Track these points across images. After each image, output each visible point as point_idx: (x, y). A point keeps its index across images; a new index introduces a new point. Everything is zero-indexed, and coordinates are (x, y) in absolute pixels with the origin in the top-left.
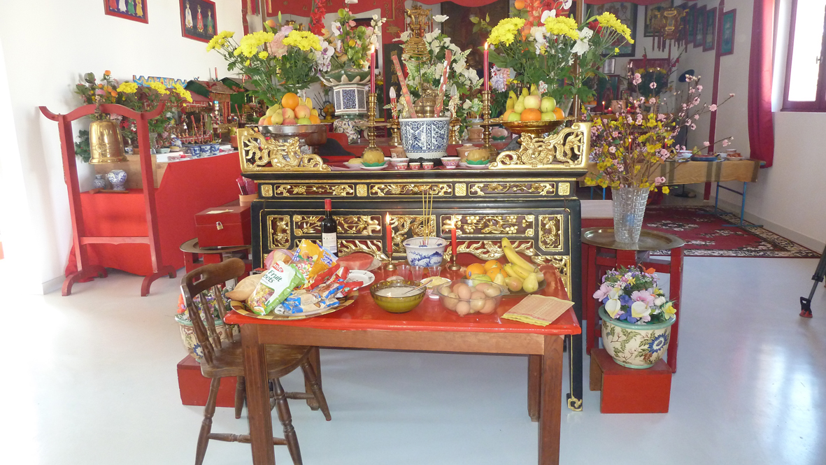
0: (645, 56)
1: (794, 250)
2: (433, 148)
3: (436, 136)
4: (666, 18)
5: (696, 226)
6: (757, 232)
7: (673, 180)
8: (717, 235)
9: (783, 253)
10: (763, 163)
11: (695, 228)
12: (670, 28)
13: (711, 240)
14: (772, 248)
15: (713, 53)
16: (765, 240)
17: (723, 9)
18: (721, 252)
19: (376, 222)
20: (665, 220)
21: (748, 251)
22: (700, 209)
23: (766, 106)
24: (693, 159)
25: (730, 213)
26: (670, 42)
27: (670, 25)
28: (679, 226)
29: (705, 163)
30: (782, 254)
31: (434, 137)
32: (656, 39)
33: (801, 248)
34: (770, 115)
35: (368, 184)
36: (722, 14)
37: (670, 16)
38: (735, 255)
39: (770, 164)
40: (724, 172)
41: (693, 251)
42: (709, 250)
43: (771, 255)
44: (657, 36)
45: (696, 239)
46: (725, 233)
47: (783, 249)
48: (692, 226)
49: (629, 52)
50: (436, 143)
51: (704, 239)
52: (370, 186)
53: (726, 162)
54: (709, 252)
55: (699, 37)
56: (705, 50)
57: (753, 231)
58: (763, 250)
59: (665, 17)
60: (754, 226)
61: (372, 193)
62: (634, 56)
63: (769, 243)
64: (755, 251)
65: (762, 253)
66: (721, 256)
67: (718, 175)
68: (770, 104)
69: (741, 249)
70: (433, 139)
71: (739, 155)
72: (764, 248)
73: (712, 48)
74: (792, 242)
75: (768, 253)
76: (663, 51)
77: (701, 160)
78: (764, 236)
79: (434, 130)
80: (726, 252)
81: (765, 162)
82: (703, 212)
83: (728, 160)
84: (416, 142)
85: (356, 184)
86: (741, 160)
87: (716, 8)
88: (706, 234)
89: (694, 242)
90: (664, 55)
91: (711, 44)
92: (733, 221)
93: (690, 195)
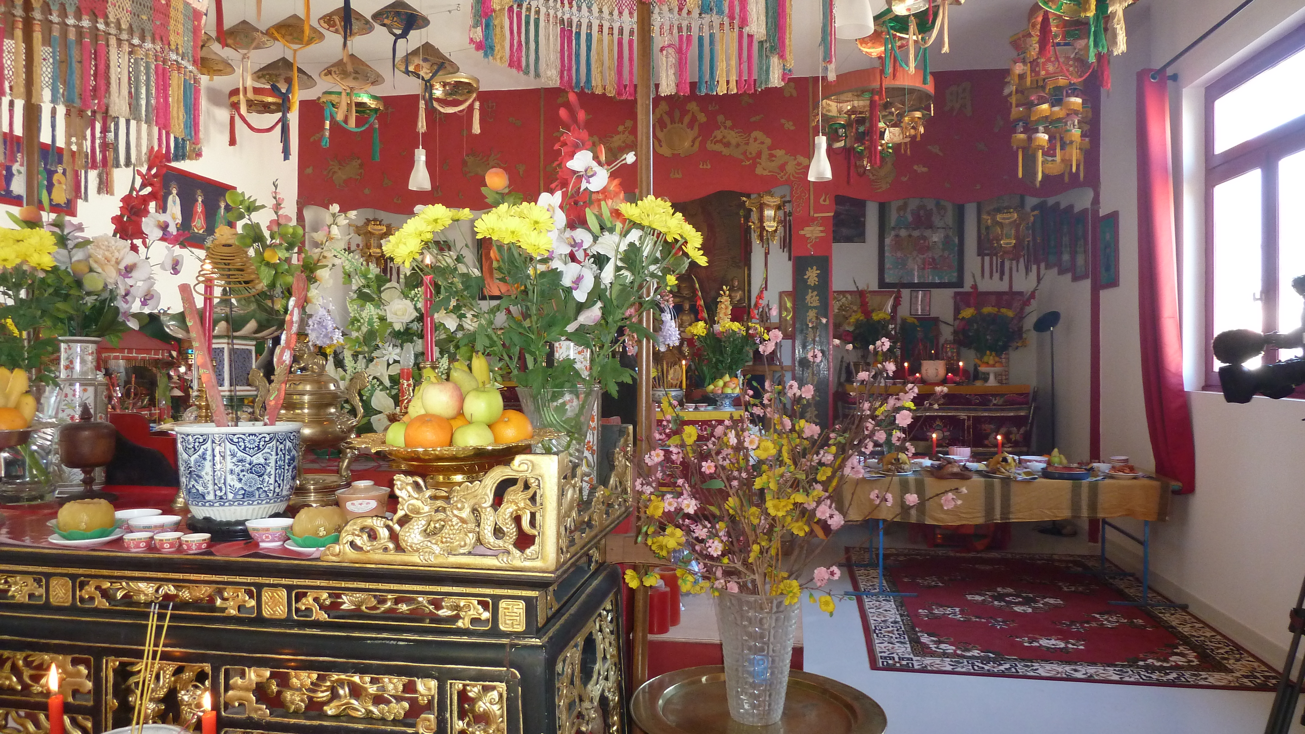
0: (975, 287)
1: (1240, 668)
2: (230, 496)
3: (237, 470)
4: (1001, 225)
5: (1059, 602)
6: (1173, 619)
7: (1009, 513)
8: (1094, 624)
9: (1217, 675)
10: (1176, 485)
11: (1056, 607)
12: (1008, 241)
13: (1078, 637)
14: (1196, 662)
15: (1086, 284)
16: (1186, 641)
17: (1098, 211)
18: (1091, 670)
19: (83, 670)
20: (1003, 588)
21: (1147, 668)
22: (1076, 563)
23: (1173, 380)
24: (1046, 474)
25: (1132, 575)
26: (1011, 264)
27: (1008, 237)
28: (1027, 602)
29: (1068, 483)
30: (1214, 678)
31: (232, 472)
32: (987, 259)
33: (1256, 664)
34: (1183, 398)
35: (73, 577)
36: (1097, 219)
37: (1007, 221)
38: (1116, 678)
39: (1189, 488)
40: (1103, 499)
41: (1036, 665)
42: (1068, 663)
43: (1192, 680)
44: (987, 255)
45: (1048, 634)
46: (1110, 621)
47: (1219, 667)
48: (1052, 601)
49: (954, 280)
50: (238, 485)
51: (1065, 636)
52: (79, 583)
53: (1107, 481)
54: (1068, 668)
55: (1066, 257)
56: (1075, 279)
57: (1167, 617)
58: (1177, 667)
59: (998, 223)
60: (1171, 605)
61: (82, 600)
62: (962, 286)
63: (1193, 648)
64: (1161, 669)
65: (1173, 676)
66: (1089, 680)
67: (1093, 506)
68: (1182, 376)
69: (1133, 663)
70: (229, 477)
71: (1132, 469)
72: (1180, 660)
73: (1085, 277)
74: (1239, 648)
75: (1187, 674)
76: (1001, 279)
77: (1061, 477)
78: (1186, 630)
79: (233, 455)
80: (1100, 669)
81: (1180, 484)
82: (1080, 569)
83: (1112, 477)
84: (193, 482)
85: (48, 576)
86: (1135, 478)
87: (1087, 209)
88: (1073, 623)
89: (1044, 642)
90: (1003, 286)
91: (1083, 269)
92: (1131, 592)
93: (1065, 531)
